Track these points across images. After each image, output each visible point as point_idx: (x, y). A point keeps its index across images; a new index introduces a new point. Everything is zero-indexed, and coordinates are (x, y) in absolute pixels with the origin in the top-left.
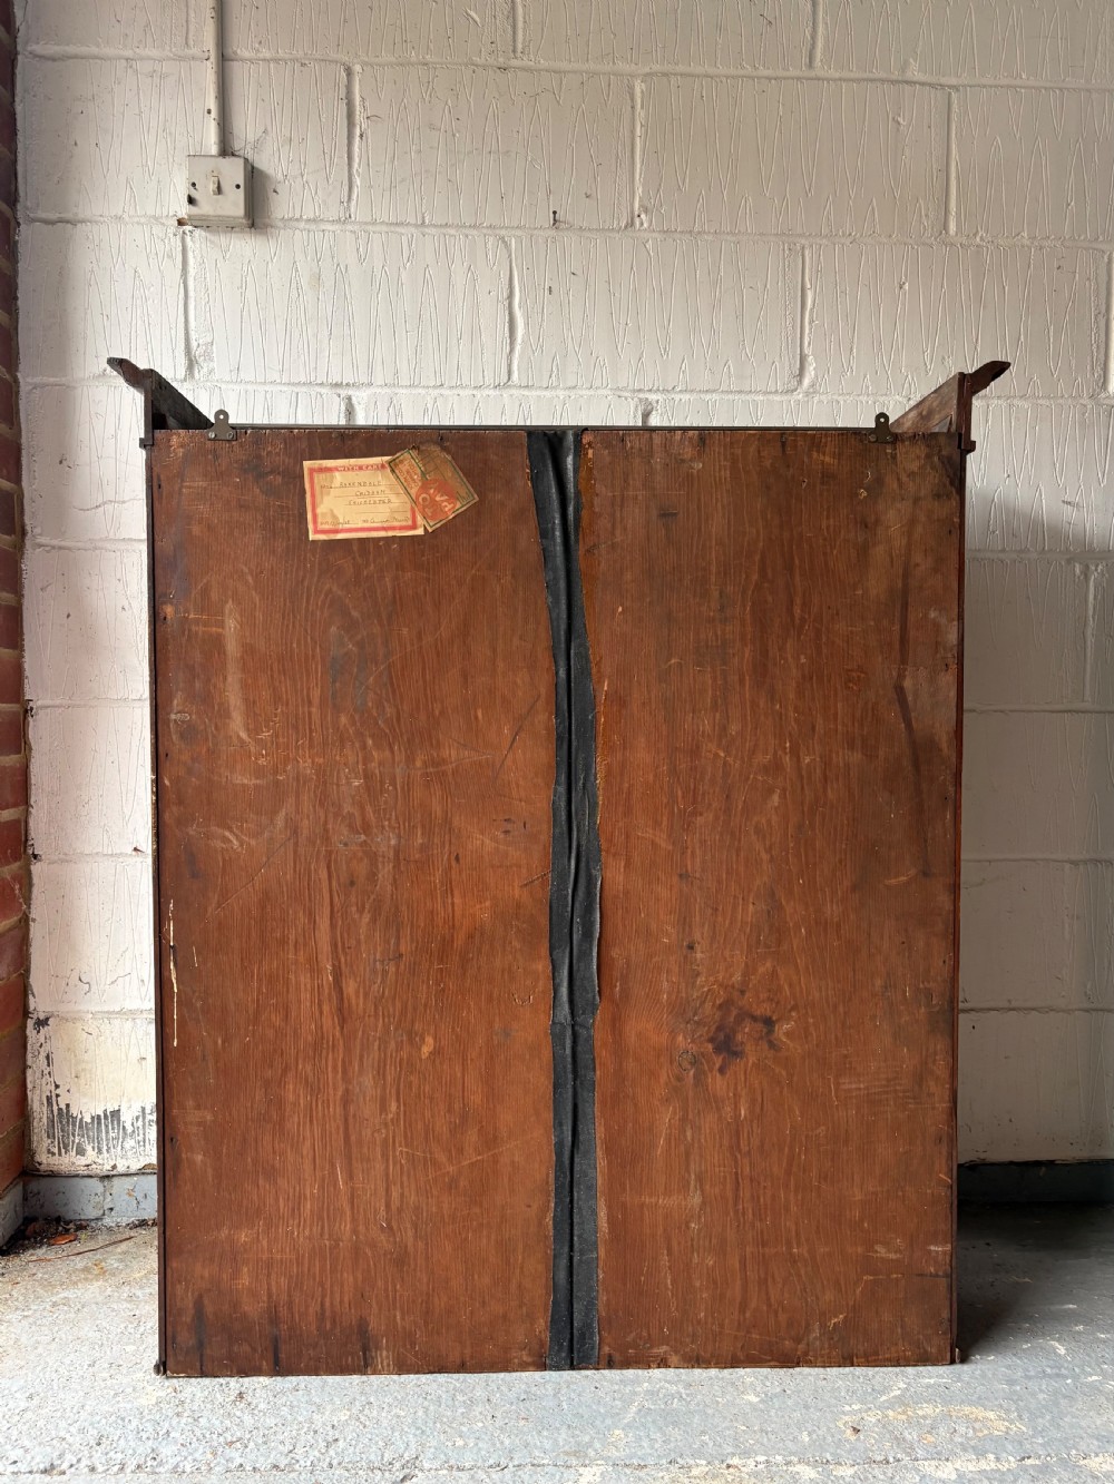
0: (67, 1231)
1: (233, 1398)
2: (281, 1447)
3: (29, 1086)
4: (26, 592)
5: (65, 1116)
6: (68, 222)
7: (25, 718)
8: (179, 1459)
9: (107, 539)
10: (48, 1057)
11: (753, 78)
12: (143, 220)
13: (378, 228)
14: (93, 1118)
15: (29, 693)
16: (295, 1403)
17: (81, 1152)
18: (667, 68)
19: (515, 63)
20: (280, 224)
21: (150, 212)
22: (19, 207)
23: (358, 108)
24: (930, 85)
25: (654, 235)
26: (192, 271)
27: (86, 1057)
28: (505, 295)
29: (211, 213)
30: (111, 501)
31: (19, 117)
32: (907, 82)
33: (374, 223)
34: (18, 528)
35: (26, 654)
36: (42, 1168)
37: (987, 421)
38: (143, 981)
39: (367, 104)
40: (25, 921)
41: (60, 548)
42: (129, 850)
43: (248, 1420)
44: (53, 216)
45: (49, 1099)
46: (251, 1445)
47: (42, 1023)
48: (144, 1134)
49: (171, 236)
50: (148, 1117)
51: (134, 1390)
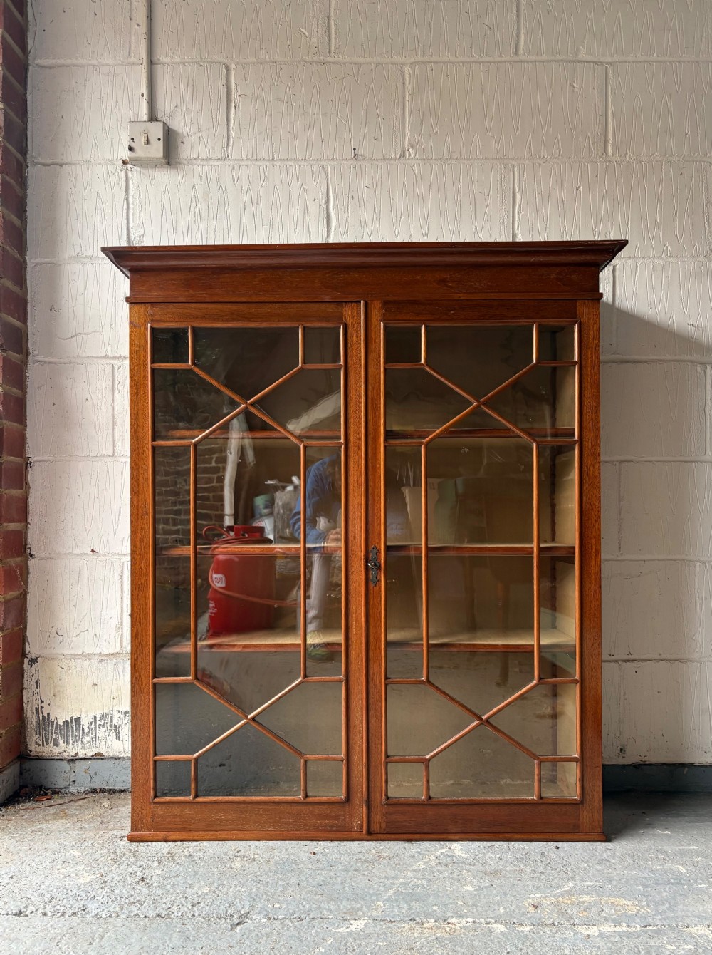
0: (46, 794)
1: (137, 880)
2: (164, 906)
3: (25, 701)
4: (28, 390)
5: (47, 720)
6: (57, 164)
7: (26, 468)
8: (99, 910)
9: (77, 357)
10: (36, 683)
11: (479, 63)
12: (102, 162)
13: (246, 163)
14: (64, 722)
15: (29, 452)
16: (176, 883)
17: (56, 744)
18: (426, 59)
19: (329, 59)
20: (186, 162)
21: (107, 157)
22: (28, 156)
23: (233, 90)
24: (593, 62)
25: (418, 162)
26: (131, 192)
27: (60, 682)
28: (324, 202)
29: (142, 155)
30: (80, 334)
31: (29, 103)
32: (579, 61)
33: (243, 160)
34: (24, 351)
35: (28, 429)
36: (32, 754)
37: (636, 273)
38: (96, 635)
39: (239, 87)
40: (24, 595)
41: (50, 363)
42: (88, 551)
43: (145, 892)
44: (48, 161)
45: (37, 709)
46: (146, 903)
47: (33, 661)
48: (95, 733)
49: (119, 171)
50: (98, 723)
51: (77, 875)
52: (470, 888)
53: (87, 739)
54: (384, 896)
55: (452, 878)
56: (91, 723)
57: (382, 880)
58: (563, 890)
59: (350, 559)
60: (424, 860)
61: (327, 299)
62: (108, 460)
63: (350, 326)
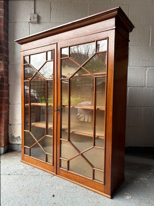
0: (13, 151)
3: (9, 133)
4: (9, 70)
5: (13, 137)
6: (15, 22)
7: (9, 86)
8: (25, 174)
10: (11, 129)
11: (103, 4)
12: (24, 22)
13: (54, 23)
14: (17, 137)
15: (9, 83)
17: (15, 141)
18: (92, 2)
19: (72, 2)
20: (42, 23)
22: (9, 21)
24: (126, 5)
27: (16, 129)
29: (33, 21)
31: (9, 9)
32: (123, 4)
34: (8, 62)
35: (9, 78)
36: (10, 143)
37: (133, 49)
39: (53, 7)
41: (14, 64)
44: (13, 22)
45: (11, 135)
47: (10, 125)
49: (28, 24)
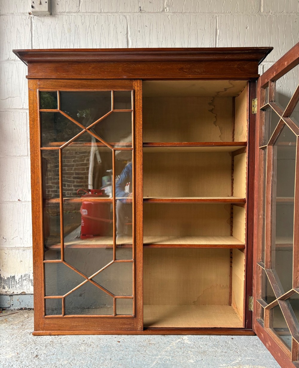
1: (34, 356)
9: (9, 108)
13: (88, 14)
14: (7, 278)
16: (52, 358)
17: (4, 288)
20: (59, 14)
21: (22, 12)
25: (171, 14)
26: (34, 28)
27: (5, 260)
28: (126, 33)
29: (38, 10)
30: (10, 97)
33: (86, 12)
38: (21, 239)
42: (17, 200)
43: (37, 363)
48: (22, 283)
49: (28, 18)
50: (23, 278)
51: (6, 353)
52: (192, 361)
53: (18, 286)
54: (151, 365)
55: (183, 355)
56: (20, 279)
57: (150, 357)
58: (236, 362)
59: (136, 204)
60: (170, 345)
61: (125, 77)
62: (25, 157)
63: (136, 91)
